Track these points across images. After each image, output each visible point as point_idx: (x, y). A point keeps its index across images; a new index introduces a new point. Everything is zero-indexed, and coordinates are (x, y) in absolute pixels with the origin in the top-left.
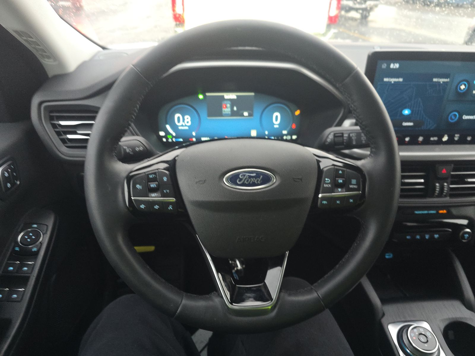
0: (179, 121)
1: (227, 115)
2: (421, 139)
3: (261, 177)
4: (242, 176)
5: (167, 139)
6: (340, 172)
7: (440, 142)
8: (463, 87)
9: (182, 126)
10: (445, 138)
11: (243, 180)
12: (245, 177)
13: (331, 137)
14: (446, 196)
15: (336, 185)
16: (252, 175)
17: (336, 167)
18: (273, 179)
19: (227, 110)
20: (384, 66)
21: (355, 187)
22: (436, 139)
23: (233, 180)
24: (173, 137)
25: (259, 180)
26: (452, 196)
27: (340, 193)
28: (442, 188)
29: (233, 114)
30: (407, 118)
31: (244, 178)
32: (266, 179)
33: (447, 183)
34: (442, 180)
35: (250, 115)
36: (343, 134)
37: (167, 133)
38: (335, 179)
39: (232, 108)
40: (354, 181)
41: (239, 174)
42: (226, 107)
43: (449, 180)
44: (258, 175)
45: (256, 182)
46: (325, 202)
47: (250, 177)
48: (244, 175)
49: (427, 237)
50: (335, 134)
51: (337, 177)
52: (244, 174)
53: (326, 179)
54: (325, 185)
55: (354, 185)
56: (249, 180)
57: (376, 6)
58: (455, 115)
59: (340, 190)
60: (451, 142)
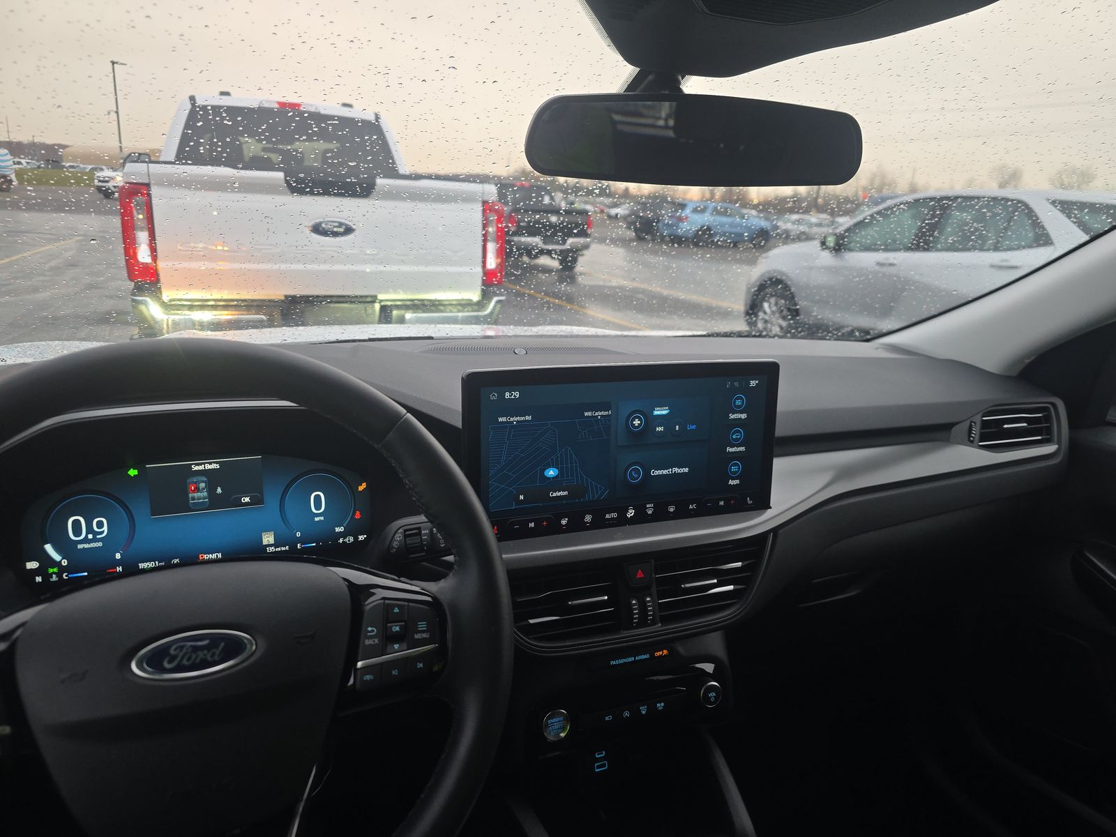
0: (77, 531)
1: (200, 507)
2: (588, 518)
3: (223, 644)
4: (175, 650)
5: (47, 577)
6: (396, 610)
7: (622, 521)
8: (637, 422)
9: (86, 540)
10: (631, 513)
11: (179, 659)
12: (184, 651)
13: (399, 537)
14: (654, 623)
15: (389, 639)
16: (200, 643)
17: (387, 601)
18: (248, 646)
19: (200, 495)
20: (494, 396)
21: (425, 635)
22: (614, 515)
23: (154, 661)
24: (62, 569)
25: (217, 652)
26: (665, 620)
27: (398, 652)
28: (643, 606)
29: (215, 502)
30: (555, 484)
31: (181, 654)
32: (233, 648)
33: (650, 595)
34: (641, 591)
35: (256, 501)
36: (419, 529)
37: (47, 561)
38: (386, 626)
39: (211, 489)
40: (422, 625)
41: (170, 647)
42: (197, 490)
43: (654, 590)
44: (215, 640)
45: (209, 658)
46: (368, 677)
47: (195, 649)
48: (182, 647)
49: (643, 710)
50: (405, 531)
51: (390, 623)
52: (182, 644)
53: (370, 629)
54: (367, 642)
55: (423, 632)
56: (194, 656)
57: (586, 247)
58: (637, 471)
59: (396, 646)
60: (641, 518)
